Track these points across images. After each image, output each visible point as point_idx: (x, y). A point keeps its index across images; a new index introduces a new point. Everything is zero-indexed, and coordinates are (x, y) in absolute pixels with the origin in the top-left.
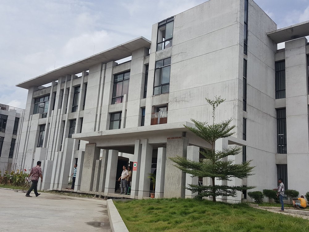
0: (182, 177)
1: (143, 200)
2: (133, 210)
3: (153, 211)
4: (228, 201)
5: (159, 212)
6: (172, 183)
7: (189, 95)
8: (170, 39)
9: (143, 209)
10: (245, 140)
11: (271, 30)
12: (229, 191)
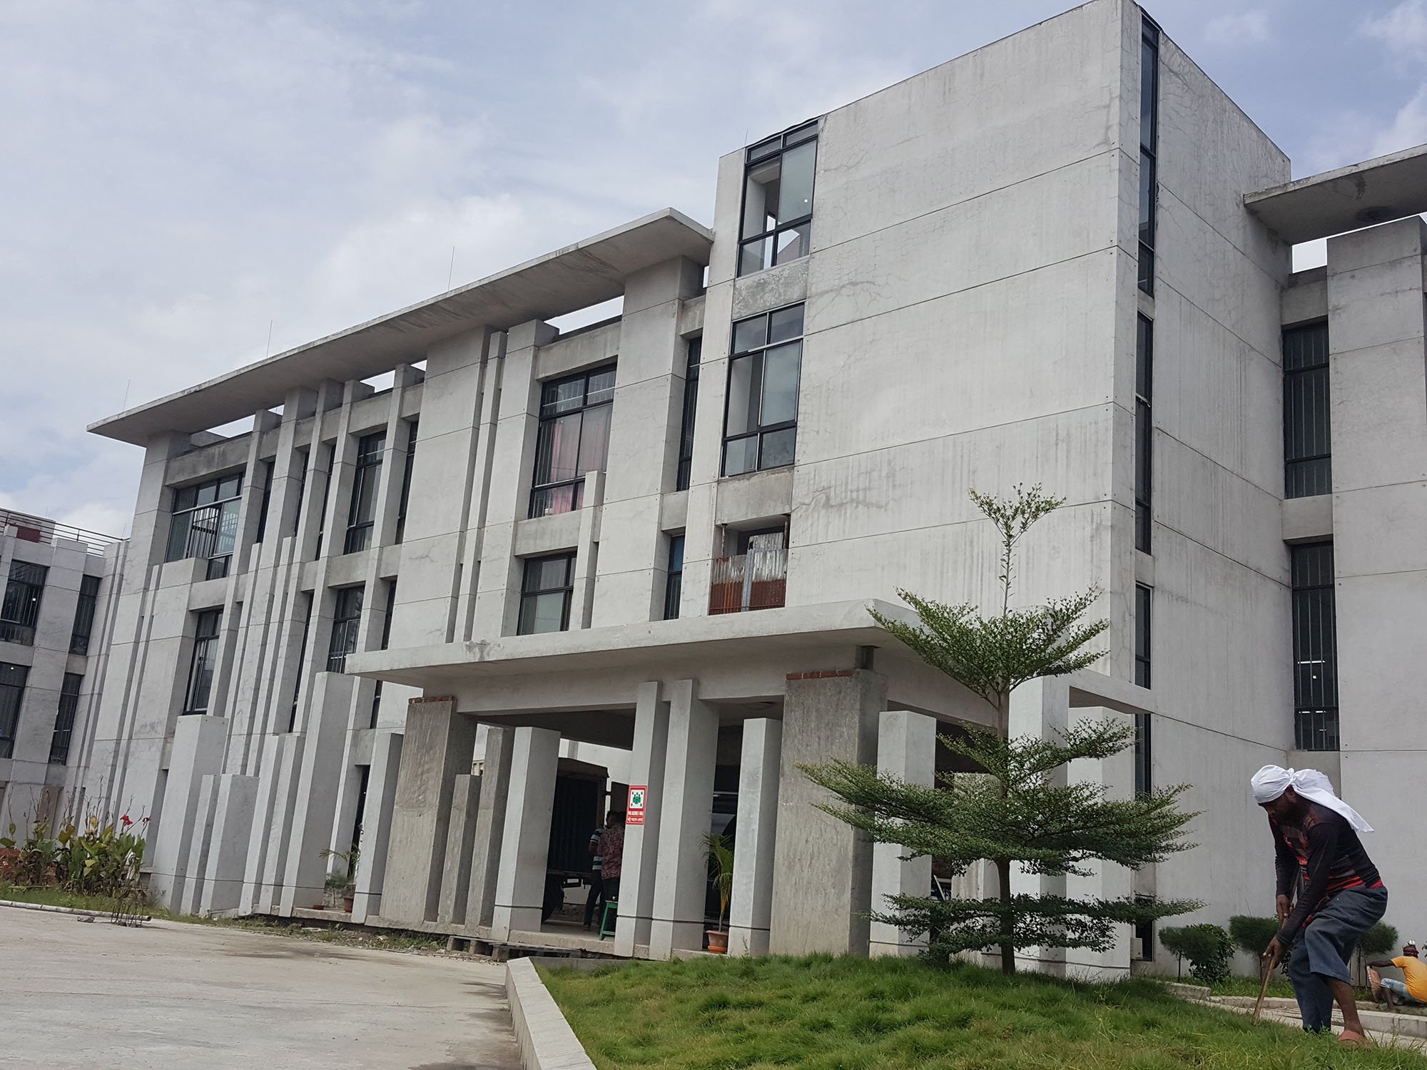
0: (856, 858)
1: (677, 961)
2: (629, 1010)
3: (726, 1017)
4: (1070, 971)
5: (751, 1023)
6: (809, 883)
7: (888, 477)
8: (802, 223)
9: (679, 1007)
10: (1148, 686)
11: (1264, 184)
12: (1079, 923)
